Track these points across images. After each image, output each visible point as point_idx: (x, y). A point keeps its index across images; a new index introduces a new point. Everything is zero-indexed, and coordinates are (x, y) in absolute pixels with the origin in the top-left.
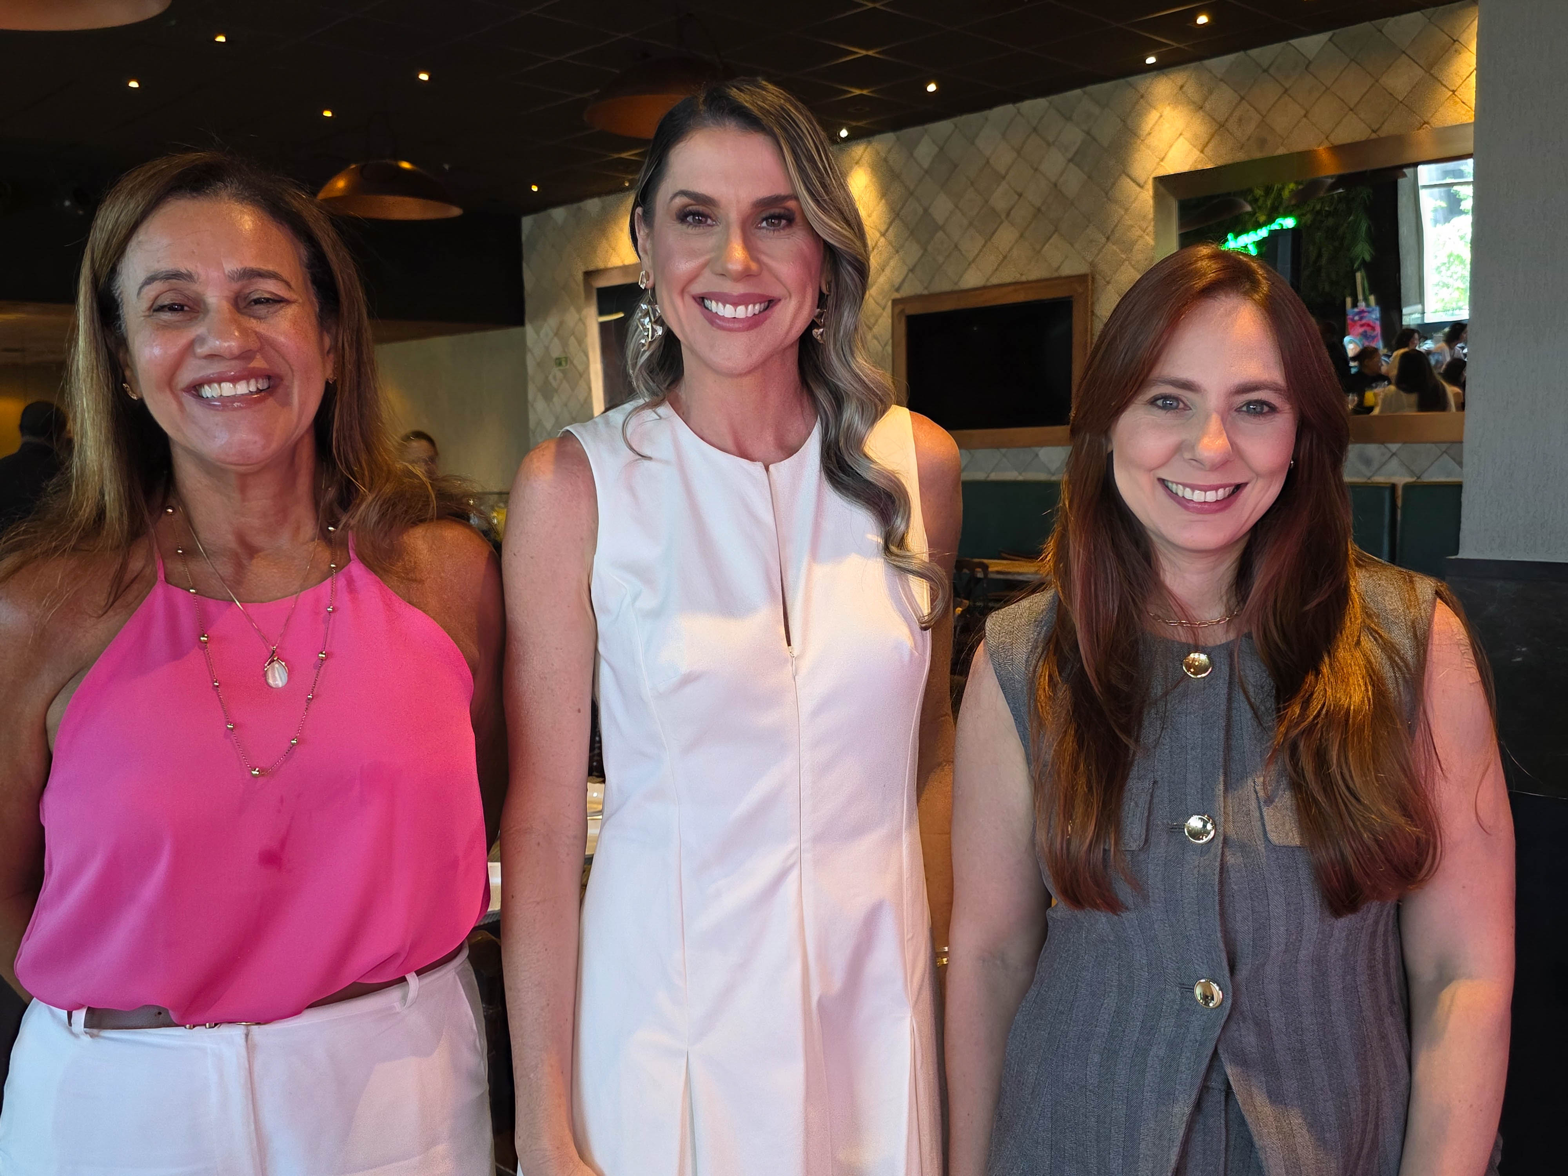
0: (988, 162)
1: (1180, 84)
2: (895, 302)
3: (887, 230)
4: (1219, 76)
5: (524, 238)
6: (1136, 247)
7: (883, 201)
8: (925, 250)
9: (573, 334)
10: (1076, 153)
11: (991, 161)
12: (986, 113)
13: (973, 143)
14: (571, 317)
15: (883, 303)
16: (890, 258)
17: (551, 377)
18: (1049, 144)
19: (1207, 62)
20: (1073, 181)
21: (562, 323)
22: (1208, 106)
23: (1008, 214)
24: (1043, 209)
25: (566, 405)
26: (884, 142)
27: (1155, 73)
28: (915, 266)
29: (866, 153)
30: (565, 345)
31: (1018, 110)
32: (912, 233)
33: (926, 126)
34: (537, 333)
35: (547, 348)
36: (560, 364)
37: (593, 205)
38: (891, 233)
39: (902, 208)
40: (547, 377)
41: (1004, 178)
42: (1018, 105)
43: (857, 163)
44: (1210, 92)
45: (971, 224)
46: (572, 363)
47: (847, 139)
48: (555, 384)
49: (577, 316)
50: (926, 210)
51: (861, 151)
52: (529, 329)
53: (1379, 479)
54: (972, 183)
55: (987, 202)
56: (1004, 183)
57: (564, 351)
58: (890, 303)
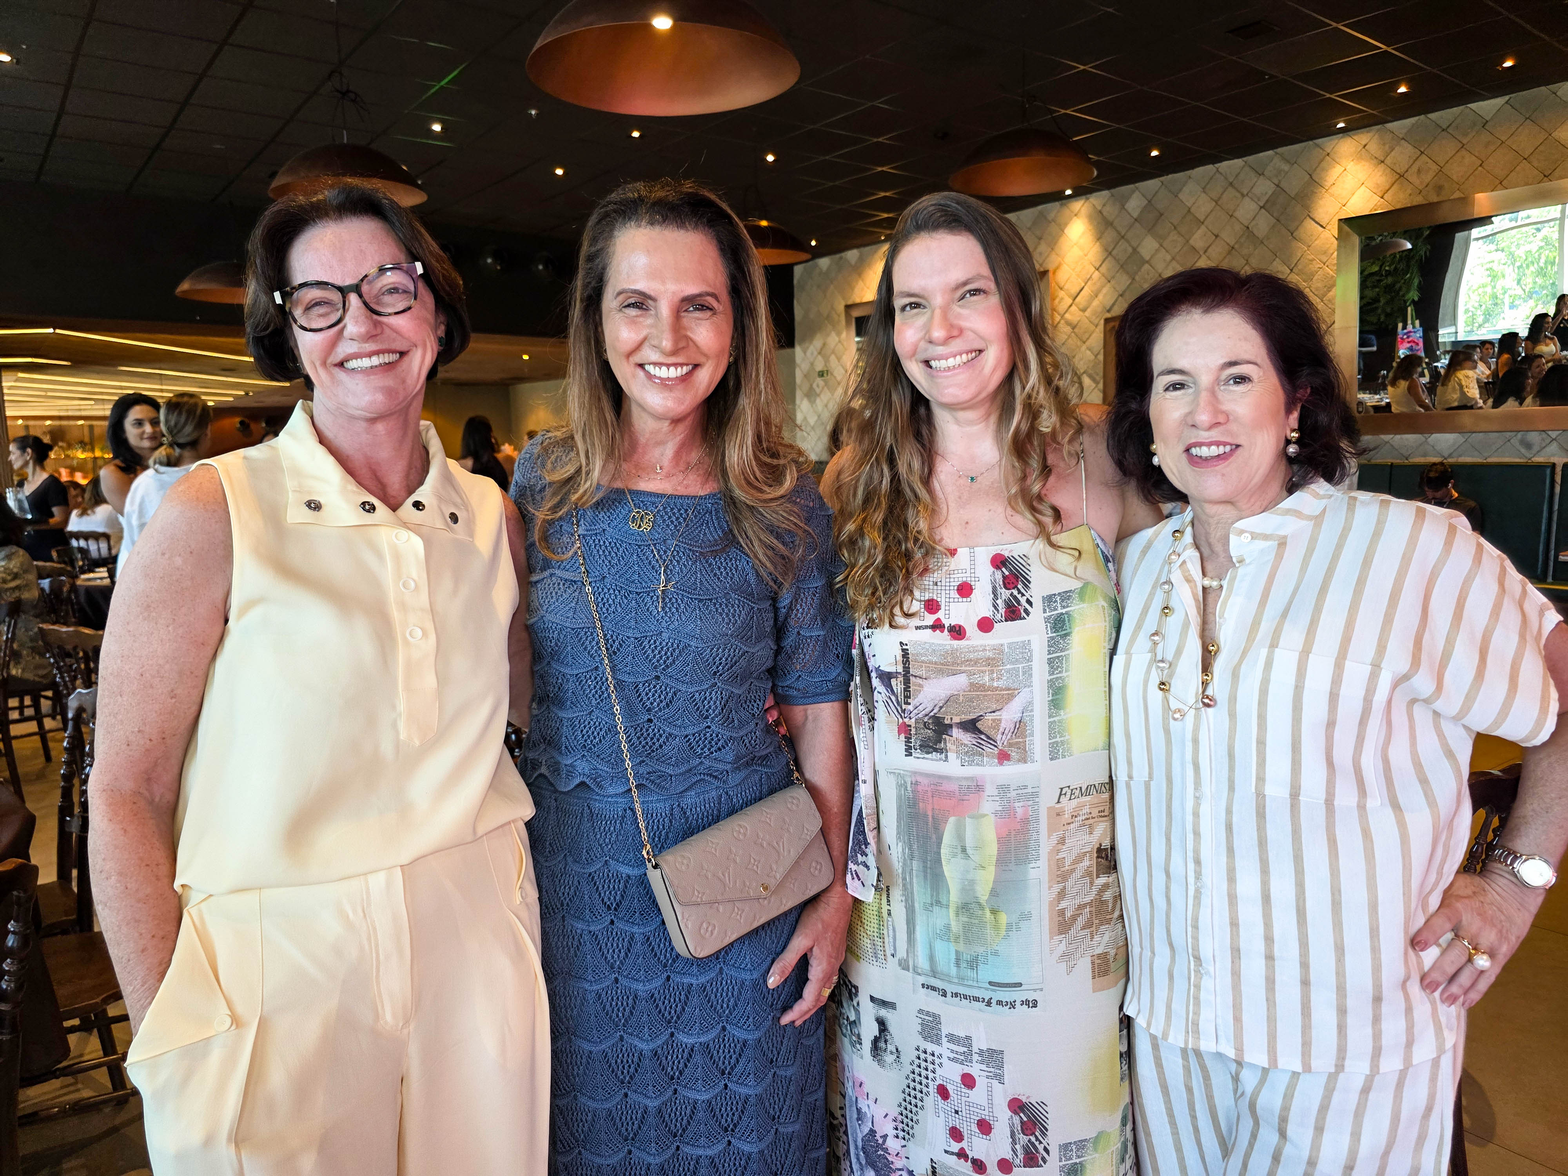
0: (1189, 211)
1: (1364, 143)
2: (1107, 321)
3: (1100, 266)
4: (1401, 136)
5: (795, 282)
6: (1316, 277)
7: (1098, 244)
8: (1134, 279)
9: (833, 352)
10: (1267, 201)
11: (1192, 210)
12: (1188, 173)
13: (1176, 196)
14: (833, 339)
15: (1096, 322)
16: (1103, 286)
17: (815, 386)
18: (1243, 195)
19: (1389, 126)
20: (1263, 225)
21: (824, 345)
22: (1388, 161)
23: (1205, 252)
24: (1236, 246)
25: (826, 406)
26: (1098, 199)
27: (1341, 135)
28: (1124, 291)
29: (1083, 208)
30: (827, 361)
31: (1217, 169)
32: (1122, 266)
33: (1137, 185)
34: (805, 353)
35: (812, 364)
36: (822, 376)
37: (852, 255)
38: (1103, 269)
39: (1114, 249)
40: (811, 385)
41: (1203, 223)
42: (1216, 165)
43: (1076, 215)
44: (1392, 149)
45: (1173, 259)
46: (832, 374)
47: (1069, 196)
48: (818, 391)
49: (837, 339)
50: (1135, 250)
51: (1080, 206)
52: (798, 350)
53: (1539, 459)
54: (1175, 228)
55: (1188, 241)
56: (1203, 227)
57: (826, 365)
58: (1102, 322)
